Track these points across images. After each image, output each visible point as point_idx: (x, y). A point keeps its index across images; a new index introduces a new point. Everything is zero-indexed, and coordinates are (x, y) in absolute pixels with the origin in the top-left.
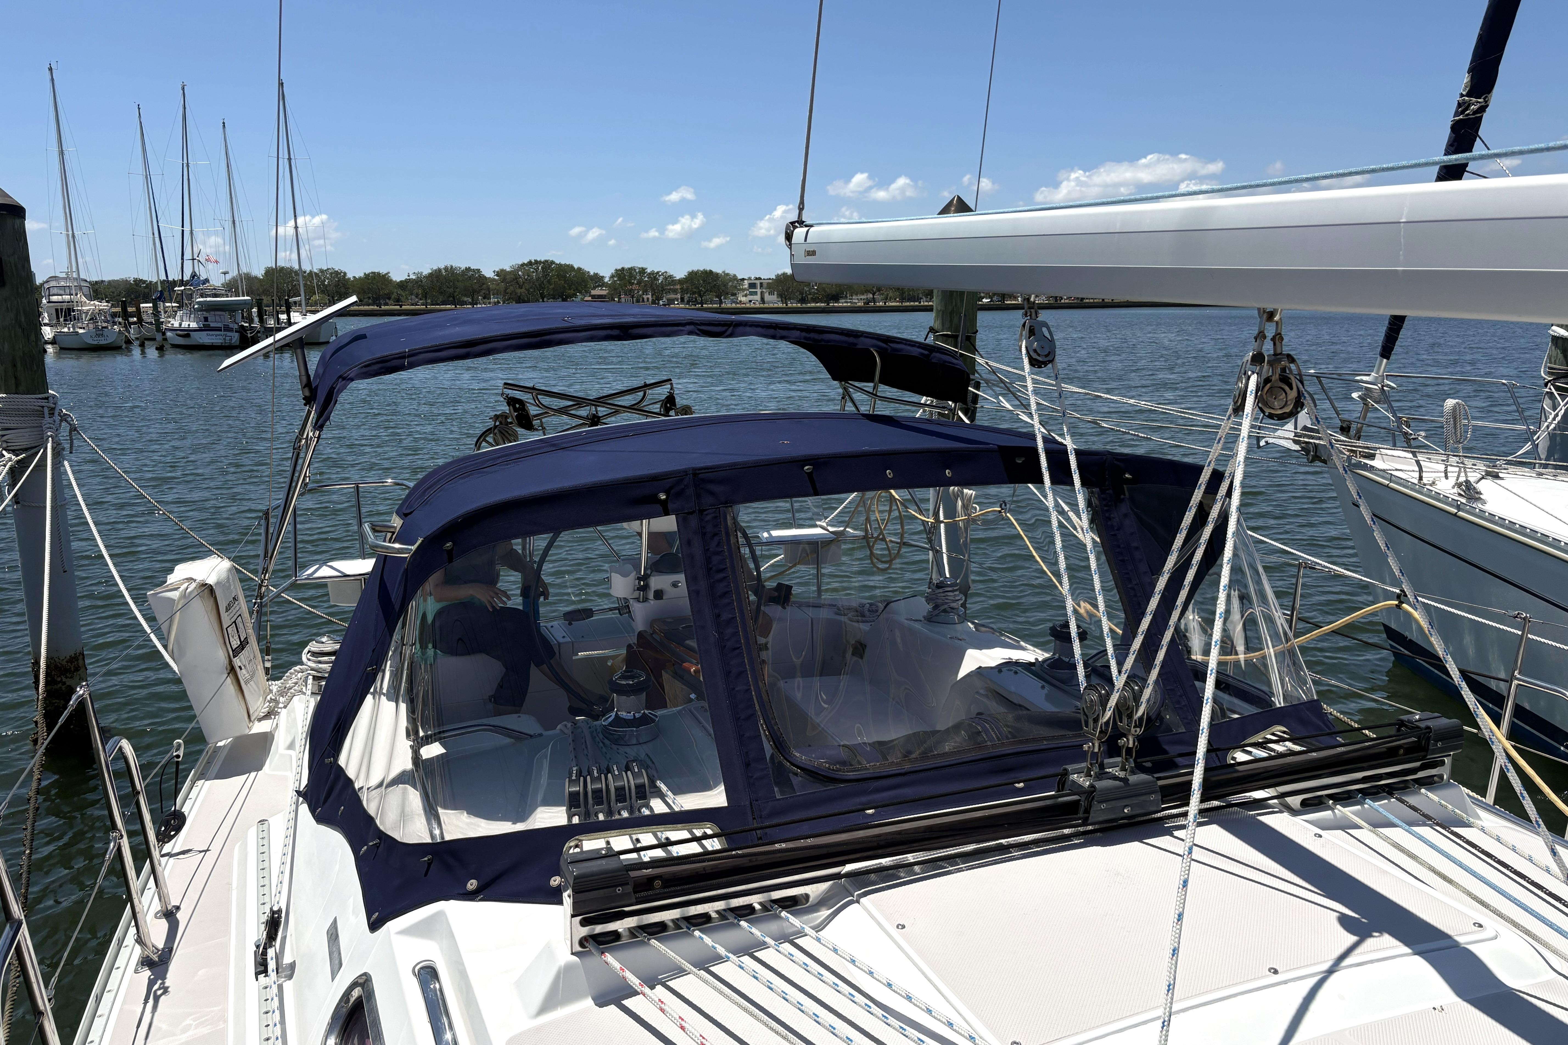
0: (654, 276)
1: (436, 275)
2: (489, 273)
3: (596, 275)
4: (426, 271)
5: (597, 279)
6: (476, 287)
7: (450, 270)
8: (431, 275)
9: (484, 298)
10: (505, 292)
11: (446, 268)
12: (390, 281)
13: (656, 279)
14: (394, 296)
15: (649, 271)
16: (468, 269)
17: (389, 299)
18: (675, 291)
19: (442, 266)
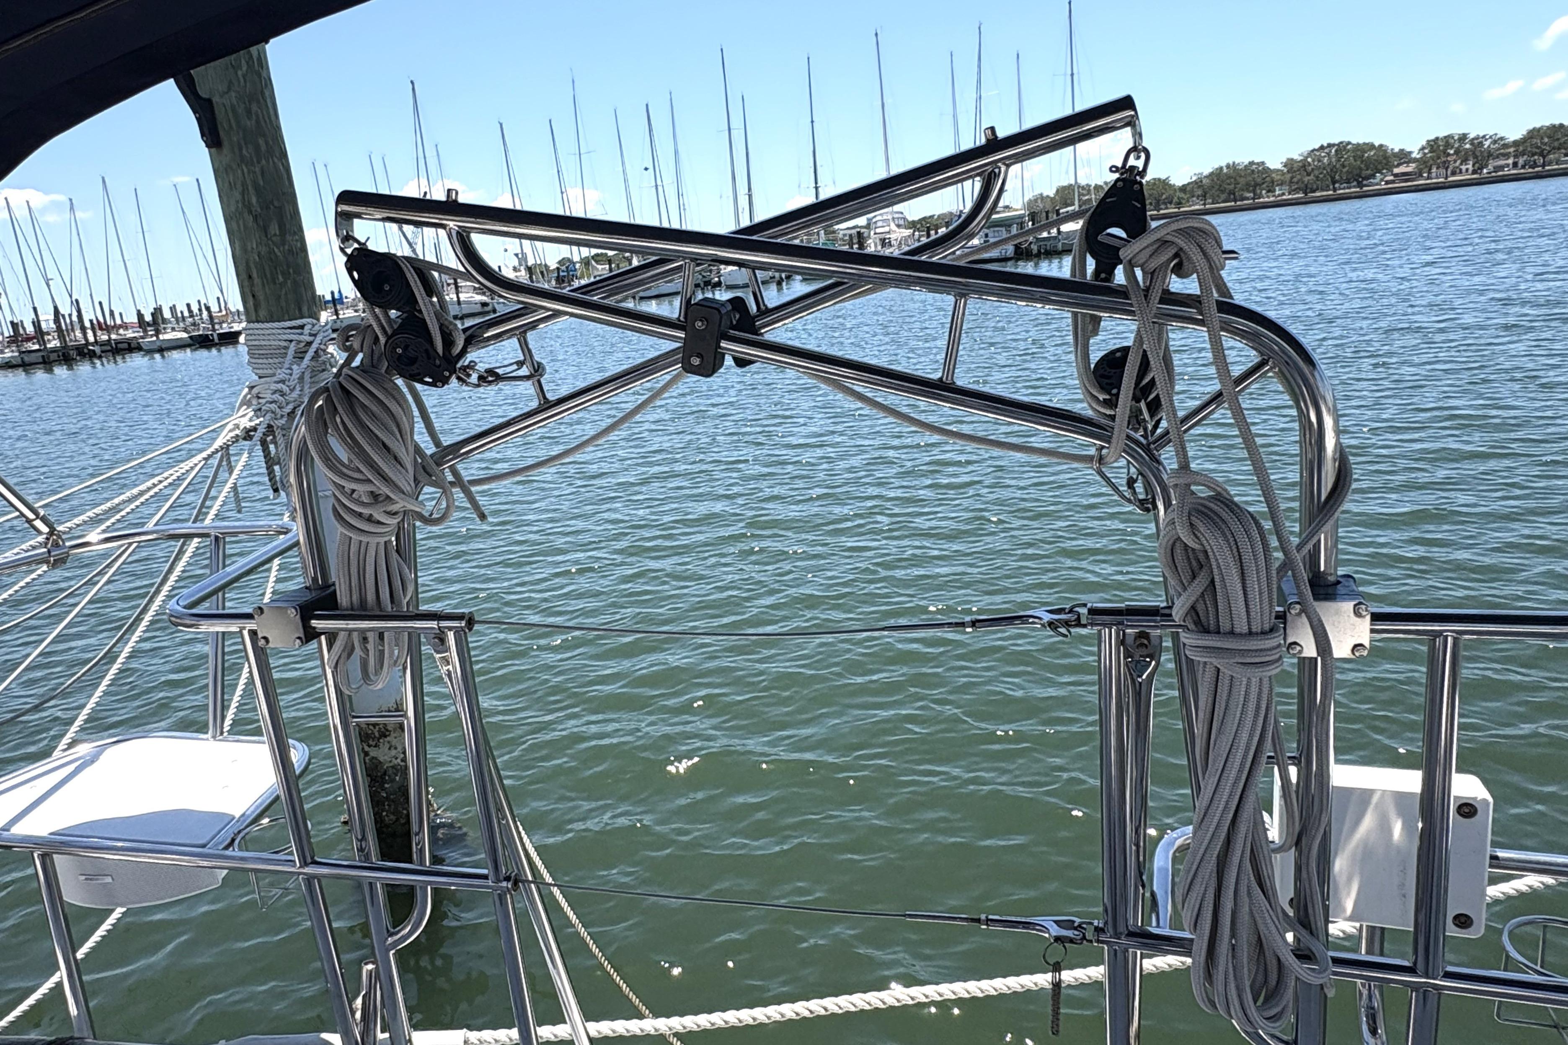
0: (1477, 143)
1: (1217, 175)
2: (1275, 163)
3: (1402, 150)
4: (1207, 171)
5: (1403, 156)
6: (1259, 180)
7: (1232, 167)
8: (1211, 174)
9: (1268, 191)
10: (1291, 182)
11: (1228, 166)
12: (1172, 186)
13: (1481, 144)
14: (1175, 200)
15: (1472, 136)
16: (1252, 163)
17: (1171, 203)
18: (1507, 156)
19: (1223, 164)
